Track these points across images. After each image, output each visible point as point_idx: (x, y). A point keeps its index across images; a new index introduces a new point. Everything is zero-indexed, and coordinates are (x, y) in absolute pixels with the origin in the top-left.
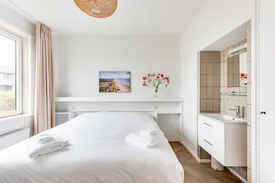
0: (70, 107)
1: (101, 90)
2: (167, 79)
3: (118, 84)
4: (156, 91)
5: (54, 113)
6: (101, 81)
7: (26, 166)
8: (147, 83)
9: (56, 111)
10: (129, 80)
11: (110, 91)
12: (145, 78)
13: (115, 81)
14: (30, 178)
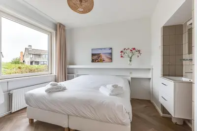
0: (75, 71)
1: (93, 61)
2: (139, 51)
3: (104, 57)
4: (130, 61)
5: (67, 75)
6: (93, 55)
7: (44, 96)
8: (123, 55)
9: (68, 74)
10: (111, 54)
11: (98, 62)
12: (122, 52)
13: (102, 55)
14: (45, 102)
